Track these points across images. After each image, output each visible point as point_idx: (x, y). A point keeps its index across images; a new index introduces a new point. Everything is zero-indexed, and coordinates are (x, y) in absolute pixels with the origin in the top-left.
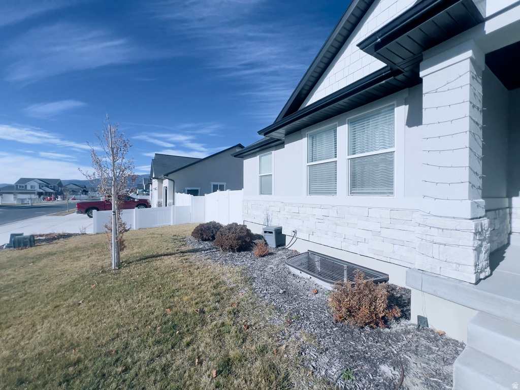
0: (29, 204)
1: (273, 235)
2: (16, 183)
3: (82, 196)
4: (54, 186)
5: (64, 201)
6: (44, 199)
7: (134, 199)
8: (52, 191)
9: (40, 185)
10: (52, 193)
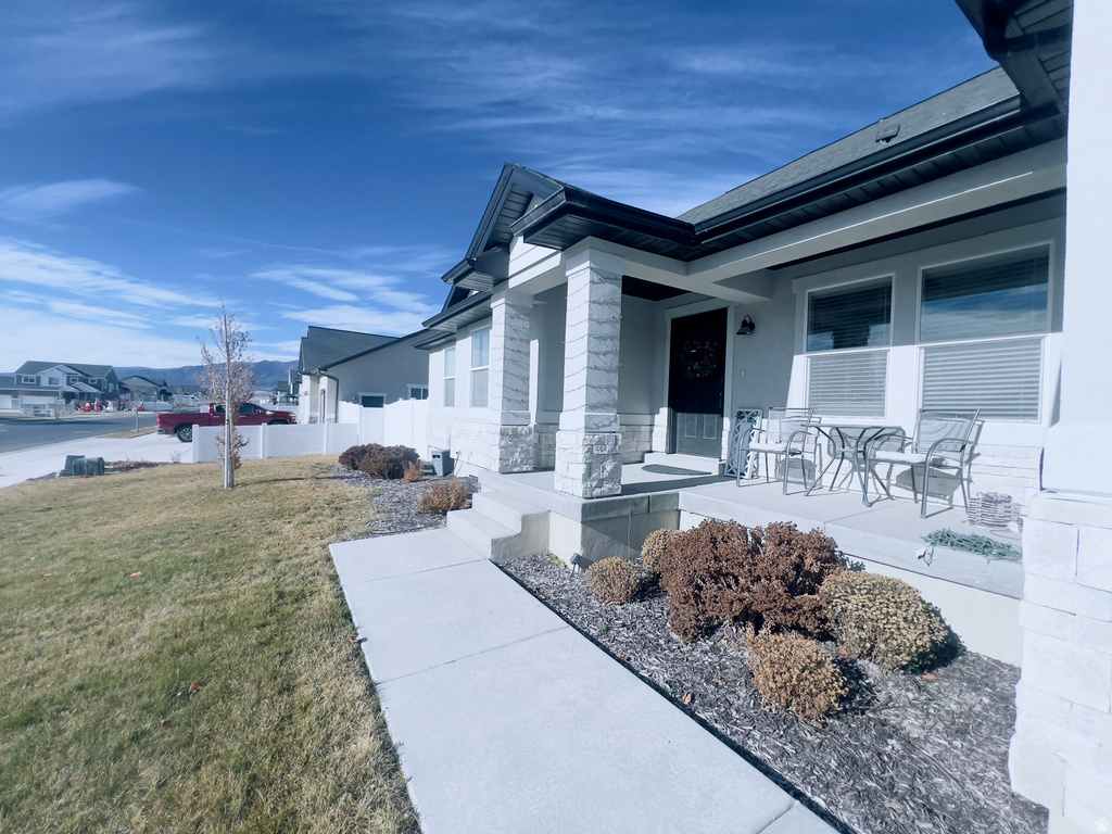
0: (49, 416)
1: (441, 459)
2: (18, 372)
3: (158, 402)
4: (99, 381)
5: (120, 413)
6: (78, 407)
7: (265, 411)
8: (95, 390)
9: (68, 378)
10: (94, 394)
